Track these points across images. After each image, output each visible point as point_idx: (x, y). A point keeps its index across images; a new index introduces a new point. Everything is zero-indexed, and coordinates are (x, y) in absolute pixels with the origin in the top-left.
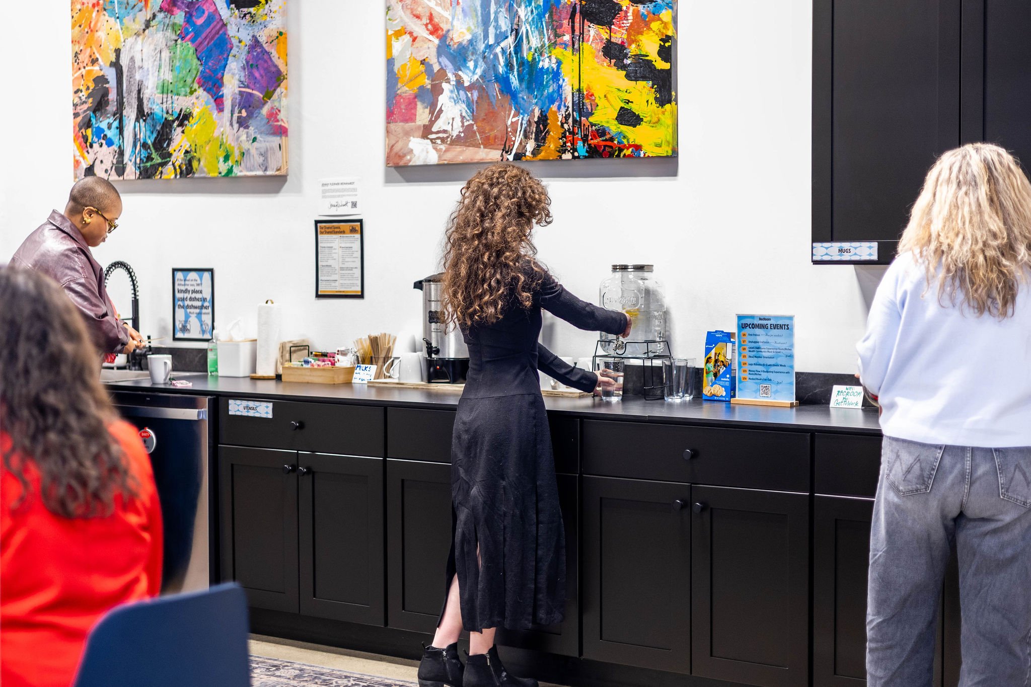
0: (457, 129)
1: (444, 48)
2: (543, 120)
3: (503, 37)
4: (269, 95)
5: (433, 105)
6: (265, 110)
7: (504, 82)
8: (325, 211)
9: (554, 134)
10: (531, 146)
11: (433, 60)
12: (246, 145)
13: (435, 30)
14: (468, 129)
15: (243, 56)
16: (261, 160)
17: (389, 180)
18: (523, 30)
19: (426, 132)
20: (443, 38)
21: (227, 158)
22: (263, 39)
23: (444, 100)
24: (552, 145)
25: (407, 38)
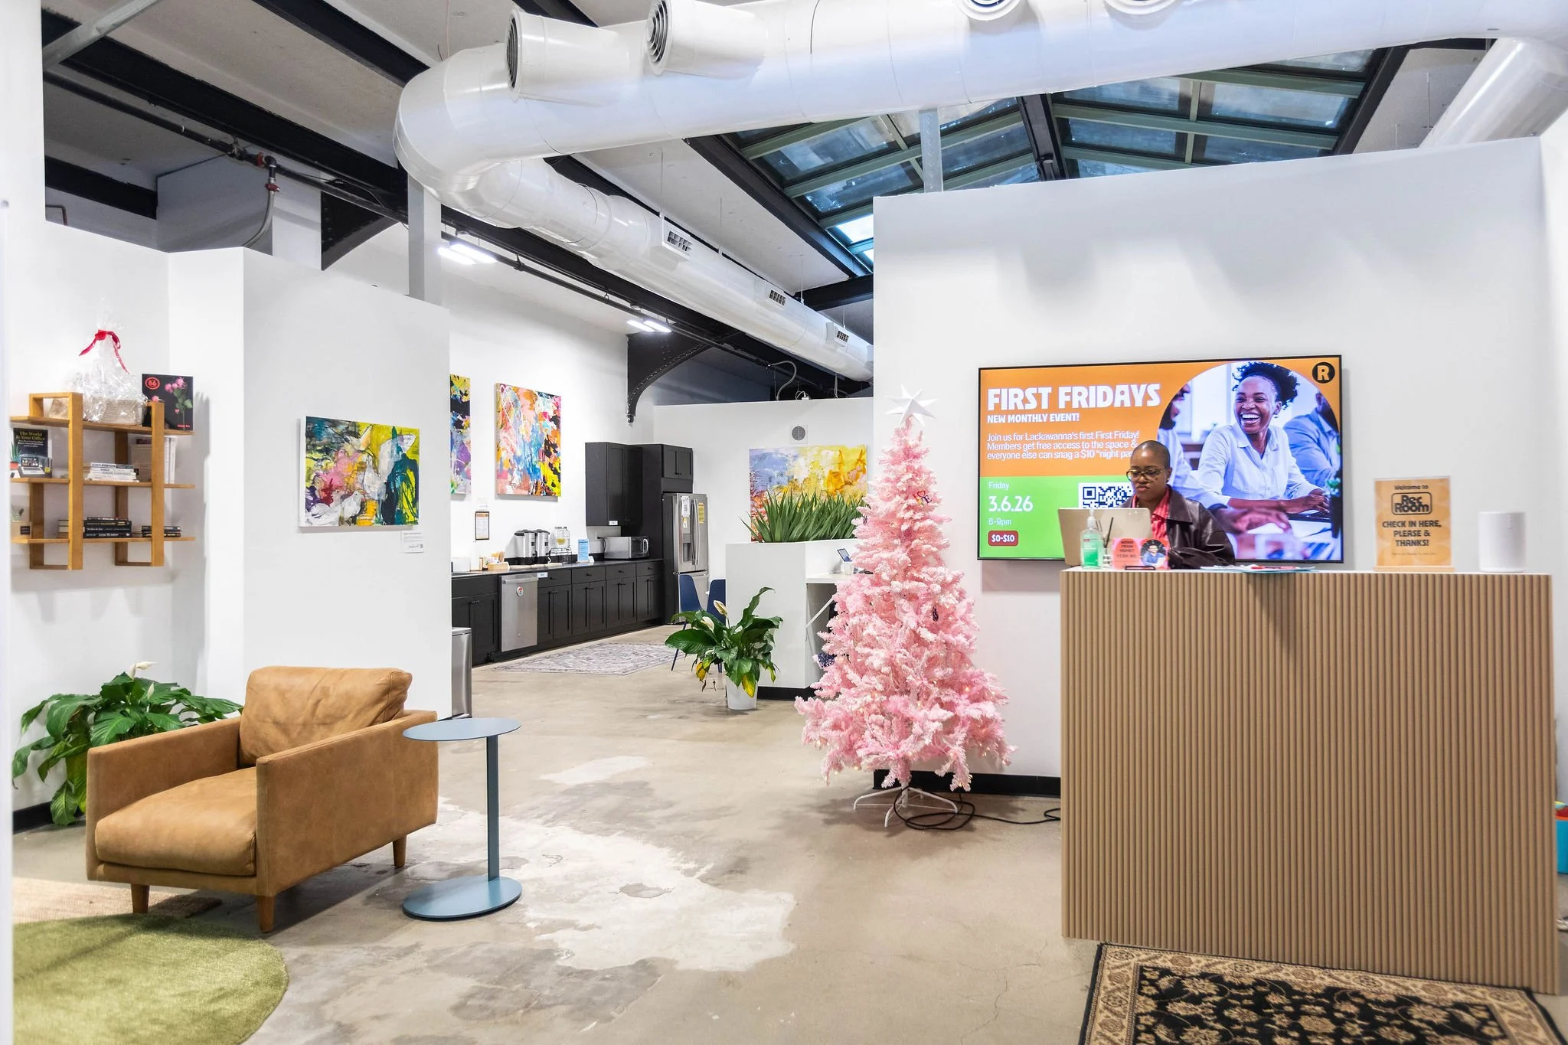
0: (518, 484)
1: (514, 456)
2: (537, 483)
3: (528, 456)
4: (467, 464)
5: (512, 474)
6: (466, 469)
7: (528, 469)
8: (479, 509)
9: (539, 488)
10: (534, 490)
11: (512, 460)
12: (459, 482)
13: (513, 450)
14: (520, 484)
15: (458, 447)
16: (464, 488)
17: (496, 498)
18: (533, 455)
19: (510, 483)
20: (515, 453)
21: (452, 486)
22: (465, 442)
23: (515, 473)
24: (539, 491)
25: (505, 451)
